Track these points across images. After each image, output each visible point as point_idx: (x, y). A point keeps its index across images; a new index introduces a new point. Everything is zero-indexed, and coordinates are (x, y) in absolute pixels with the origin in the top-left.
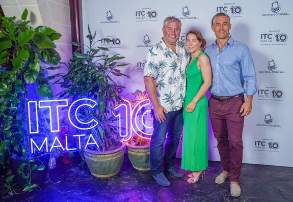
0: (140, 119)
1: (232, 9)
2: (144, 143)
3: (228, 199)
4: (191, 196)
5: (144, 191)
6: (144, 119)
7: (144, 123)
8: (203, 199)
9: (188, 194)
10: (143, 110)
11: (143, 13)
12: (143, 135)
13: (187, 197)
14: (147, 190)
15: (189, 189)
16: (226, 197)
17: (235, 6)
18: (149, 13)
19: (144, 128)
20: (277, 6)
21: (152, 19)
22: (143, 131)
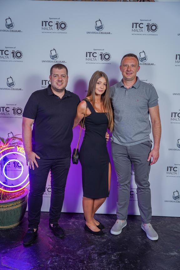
0: (2, 170)
1: (101, 55)
2: (6, 196)
3: (96, 255)
4: (57, 255)
5: (4, 253)
6: (6, 170)
7: (6, 174)
8: (70, 258)
9: (53, 254)
10: (5, 159)
11: (7, 53)
12: (5, 188)
13: (52, 256)
14: (6, 252)
15: (54, 247)
16: (94, 253)
17: (104, 52)
18: (13, 53)
19: (6, 180)
20: (144, 56)
21: (16, 59)
22: (4, 183)
